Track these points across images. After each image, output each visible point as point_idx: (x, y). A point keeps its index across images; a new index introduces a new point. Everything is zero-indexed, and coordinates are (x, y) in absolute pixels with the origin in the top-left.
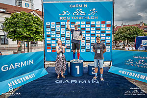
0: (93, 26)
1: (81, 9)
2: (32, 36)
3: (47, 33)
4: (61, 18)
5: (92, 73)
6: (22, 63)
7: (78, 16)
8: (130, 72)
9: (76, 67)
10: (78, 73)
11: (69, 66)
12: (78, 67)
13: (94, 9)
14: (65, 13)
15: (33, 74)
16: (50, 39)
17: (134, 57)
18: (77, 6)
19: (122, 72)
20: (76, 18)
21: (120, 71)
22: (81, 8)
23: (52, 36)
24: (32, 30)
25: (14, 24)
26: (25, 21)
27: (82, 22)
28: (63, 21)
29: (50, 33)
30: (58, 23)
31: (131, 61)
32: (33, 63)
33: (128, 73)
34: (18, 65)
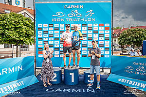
0: (90, 29)
1: (76, 11)
2: (22, 39)
3: (39, 36)
4: (55, 20)
5: (88, 81)
7: (74, 18)
8: (130, 80)
9: (71, 74)
10: (73, 81)
11: (63, 74)
12: (72, 74)
13: (91, 11)
14: (59, 14)
15: (22, 82)
16: (42, 42)
17: (134, 63)
18: (72, 6)
19: (122, 80)
20: (71, 19)
21: (120, 80)
22: (76, 9)
24: (22, 33)
25: (3, 26)
26: (15, 23)
28: (56, 22)
29: (41, 36)
30: (51, 25)
31: (131, 68)
32: (21, 69)
33: (128, 81)
34: (6, 72)
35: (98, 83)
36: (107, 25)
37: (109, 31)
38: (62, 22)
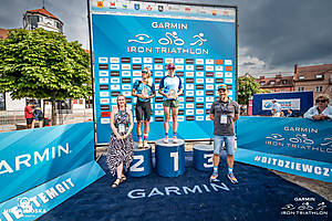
0: (200, 68)
1: (175, 33)
3: (101, 81)
4: (133, 49)
5: (205, 165)
6: (36, 154)
7: (170, 46)
9: (172, 155)
10: (176, 169)
12: (175, 155)
13: (202, 35)
14: (141, 38)
15: (69, 180)
16: (107, 93)
17: (286, 129)
18: (167, 25)
19: (262, 159)
20: (164, 50)
21: (257, 159)
22: (174, 29)
23: (113, 88)
27: (177, 60)
28: (137, 54)
29: (107, 81)
30: (126, 60)
31: (279, 137)
32: (67, 152)
34: (26, 162)
35: (231, 170)
36: (228, 62)
37: (231, 74)
38: (147, 55)
